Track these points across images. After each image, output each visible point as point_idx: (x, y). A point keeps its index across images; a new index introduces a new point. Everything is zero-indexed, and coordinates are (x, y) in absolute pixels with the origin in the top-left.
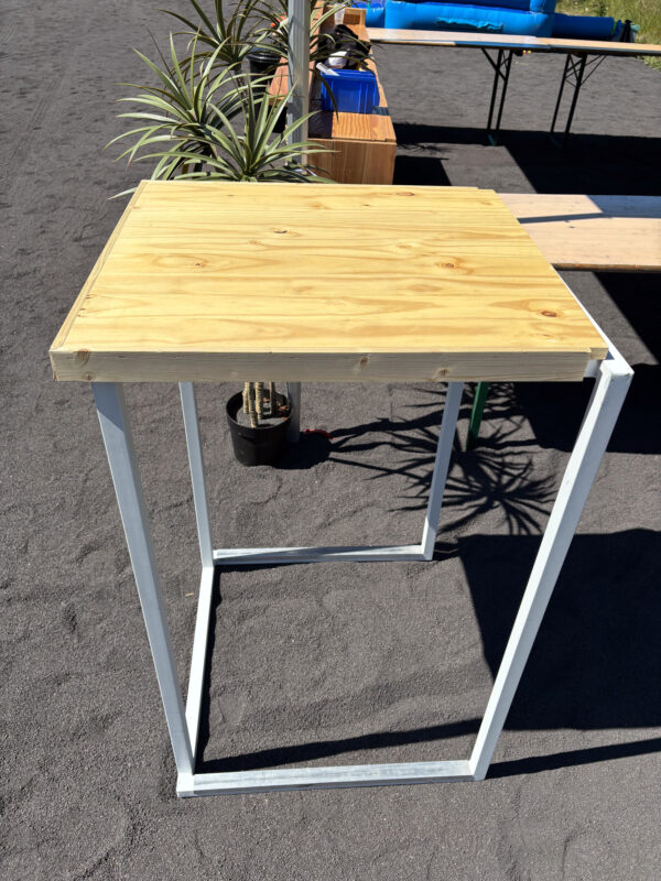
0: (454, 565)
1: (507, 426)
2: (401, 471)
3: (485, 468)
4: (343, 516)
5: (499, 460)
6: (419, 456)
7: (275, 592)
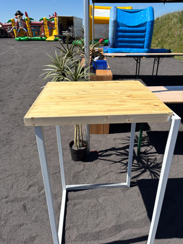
0: (136, 188)
1: (148, 148)
2: (119, 162)
3: (143, 160)
4: (103, 175)
5: (147, 158)
6: (124, 157)
7: (84, 197)
